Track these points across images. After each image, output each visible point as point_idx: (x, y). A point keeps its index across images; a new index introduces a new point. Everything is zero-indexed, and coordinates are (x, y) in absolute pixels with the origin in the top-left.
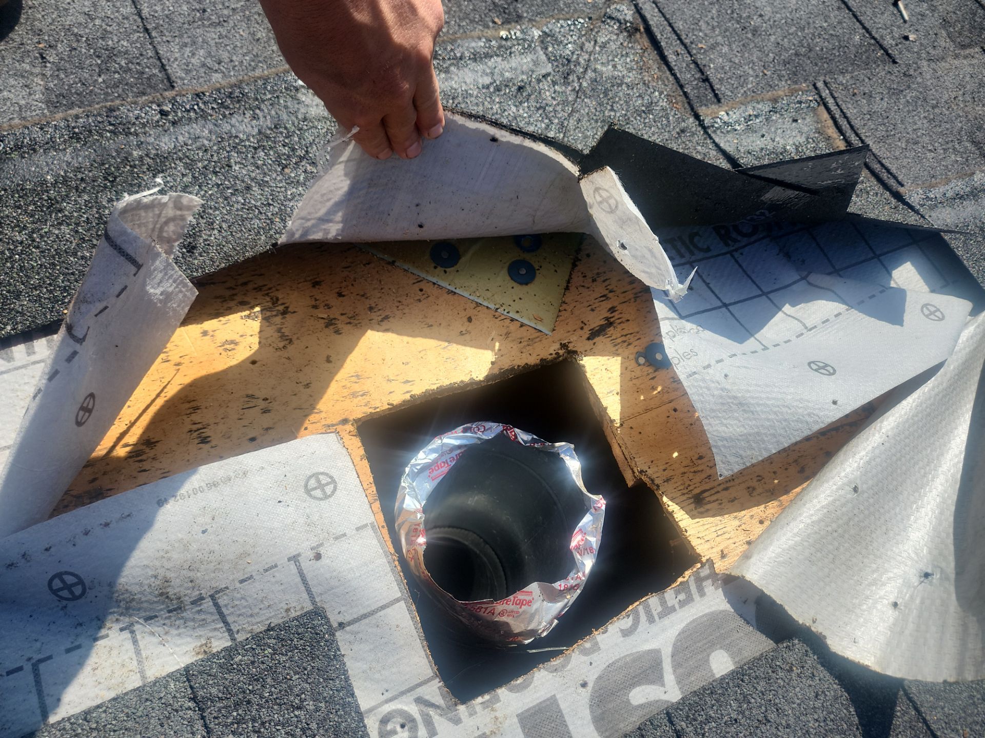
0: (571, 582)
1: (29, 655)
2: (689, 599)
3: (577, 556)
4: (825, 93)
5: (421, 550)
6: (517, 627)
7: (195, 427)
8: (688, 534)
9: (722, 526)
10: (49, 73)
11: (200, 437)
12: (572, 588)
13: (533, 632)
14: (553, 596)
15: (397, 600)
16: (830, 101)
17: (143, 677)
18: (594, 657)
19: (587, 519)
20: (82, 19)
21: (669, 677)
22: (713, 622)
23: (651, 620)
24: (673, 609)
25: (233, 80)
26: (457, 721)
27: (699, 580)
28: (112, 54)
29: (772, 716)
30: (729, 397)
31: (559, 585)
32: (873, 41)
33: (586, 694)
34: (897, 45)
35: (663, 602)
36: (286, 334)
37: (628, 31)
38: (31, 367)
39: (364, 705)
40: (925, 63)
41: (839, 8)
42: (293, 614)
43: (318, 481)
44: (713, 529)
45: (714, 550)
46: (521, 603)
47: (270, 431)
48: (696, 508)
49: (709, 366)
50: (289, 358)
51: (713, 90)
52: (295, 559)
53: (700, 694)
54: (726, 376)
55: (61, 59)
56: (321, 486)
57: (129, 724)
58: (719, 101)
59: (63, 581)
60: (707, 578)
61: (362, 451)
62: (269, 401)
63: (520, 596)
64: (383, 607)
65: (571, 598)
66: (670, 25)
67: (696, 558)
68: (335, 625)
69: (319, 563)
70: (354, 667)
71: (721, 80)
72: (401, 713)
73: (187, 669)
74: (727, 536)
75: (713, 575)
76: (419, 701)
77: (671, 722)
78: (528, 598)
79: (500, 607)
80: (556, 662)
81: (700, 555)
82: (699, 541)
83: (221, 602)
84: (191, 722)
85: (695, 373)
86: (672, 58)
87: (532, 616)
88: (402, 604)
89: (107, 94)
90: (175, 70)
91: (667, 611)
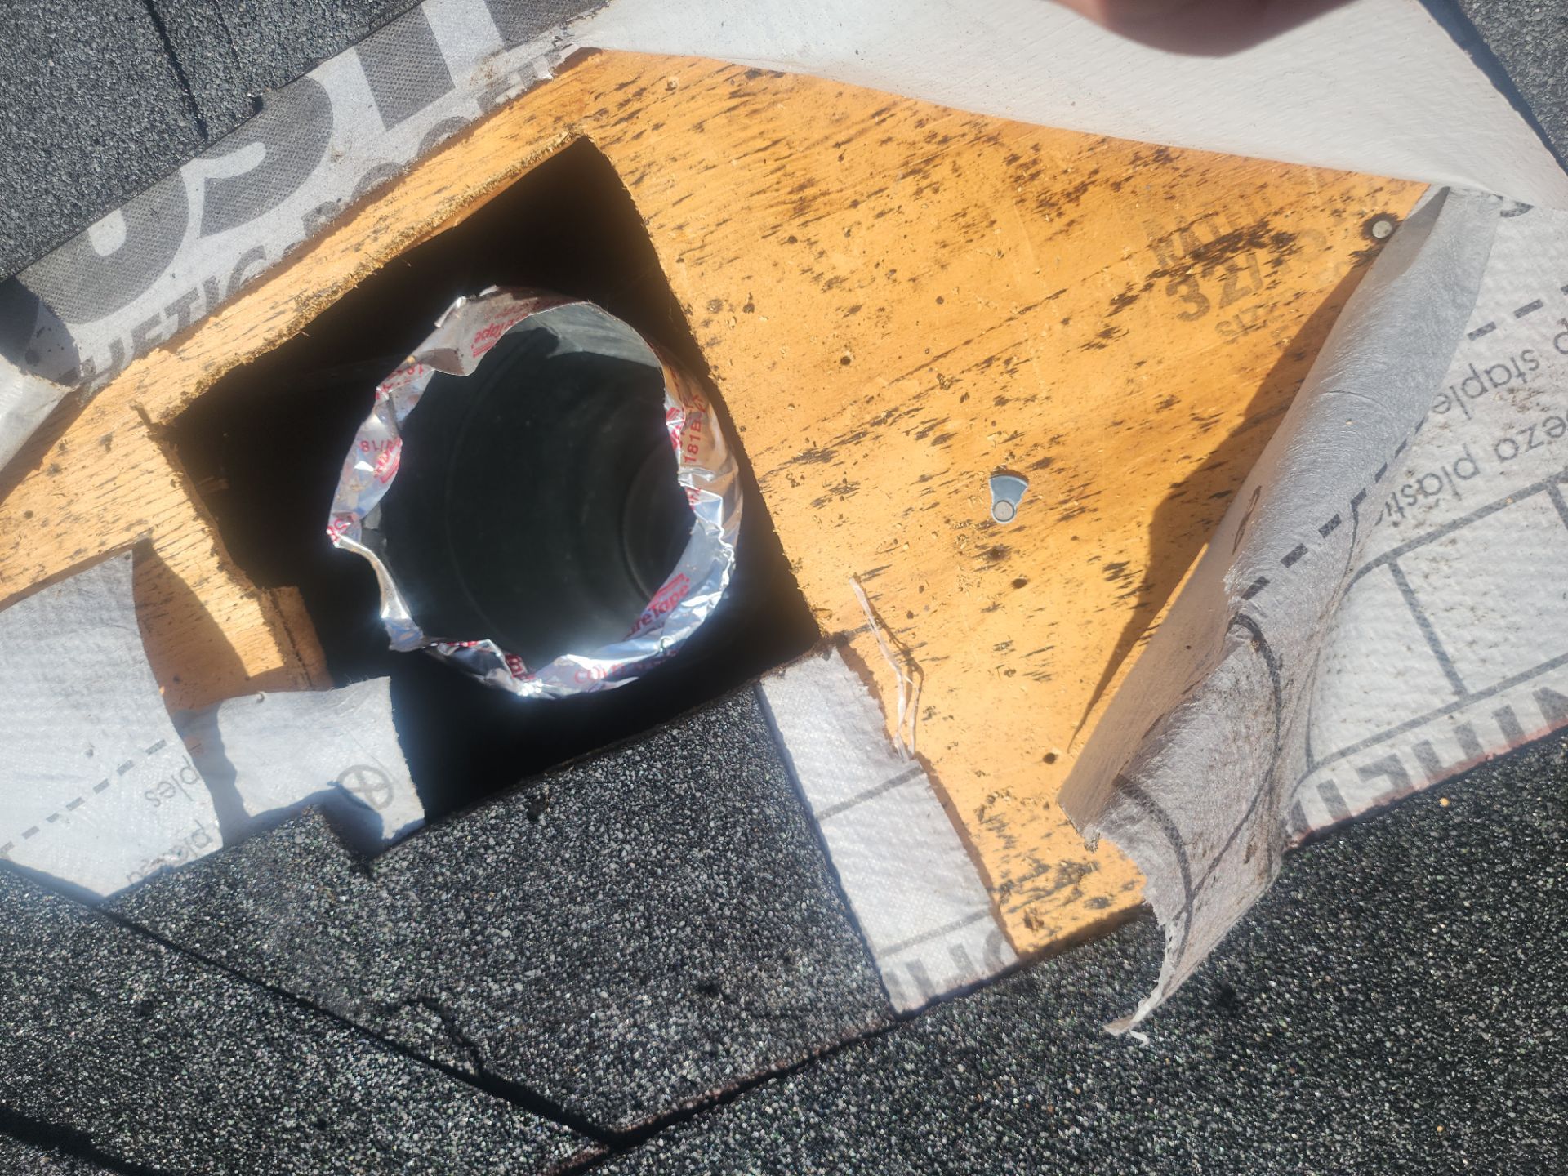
3: (391, 432)
8: (171, 477)
9: (103, 500)
11: (1127, 576)
19: (367, 502)
21: (195, 197)
30: (86, 705)
36: (994, 834)
38: (1493, 683)
44: (120, 492)
45: (123, 451)
47: (989, 603)
48: (151, 530)
49: (122, 770)
50: (980, 774)
54: (91, 754)
62: (1002, 670)
74: (97, 480)
77: (203, 126)
78: (480, 346)
81: (152, 438)
82: (150, 465)
85: (150, 752)
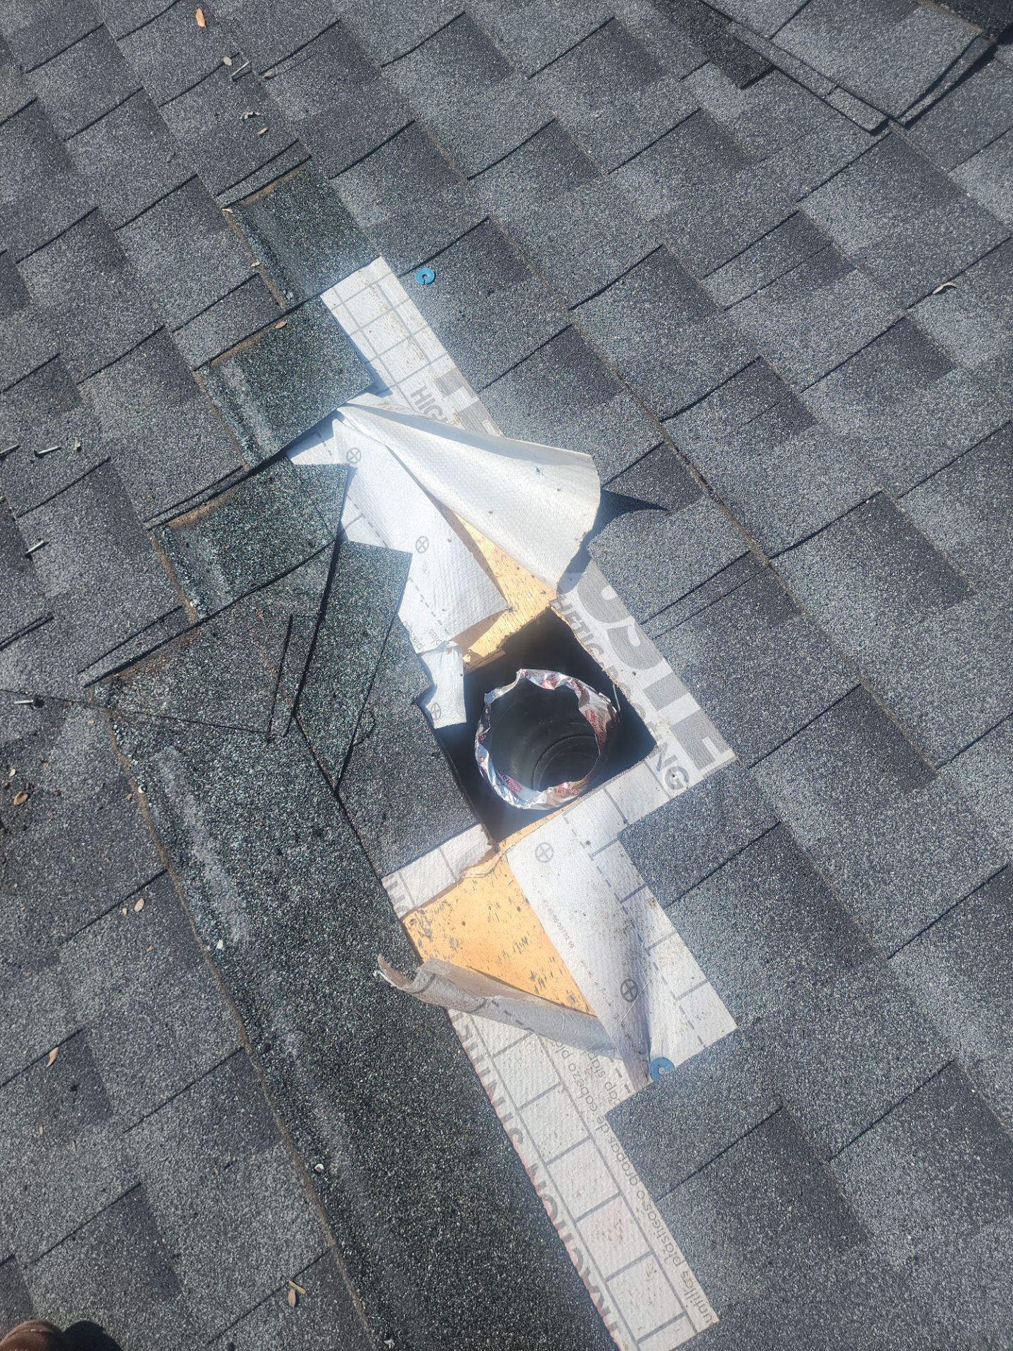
0: (575, 687)
1: (672, 1006)
2: (575, 614)
3: (559, 684)
4: (157, 521)
5: (572, 784)
6: (607, 718)
7: (517, 950)
8: (533, 615)
10: (243, 1155)
12: (579, 685)
13: (609, 707)
14: (585, 697)
15: (605, 790)
16: (163, 517)
17: (673, 933)
18: (618, 669)
19: (533, 680)
20: (184, 1146)
21: (622, 624)
22: (585, 597)
23: (591, 637)
24: (583, 623)
25: (226, 1002)
26: (666, 744)
27: (563, 609)
28: (216, 1107)
29: (633, 563)
30: (458, 607)
31: (578, 694)
32: (87, 478)
33: (639, 672)
34: (88, 457)
35: (580, 630)
37: (121, 687)
39: (666, 800)
40: (104, 435)
41: (54, 505)
42: (624, 852)
43: (541, 855)
44: (528, 599)
45: (542, 599)
46: (593, 717)
48: (516, 610)
51: (171, 612)
52: (592, 857)
53: (628, 606)
54: (443, 609)
55: (226, 1150)
56: (544, 853)
57: (698, 931)
58: (180, 607)
59: (627, 993)
60: (560, 604)
61: (515, 835)
63: (589, 718)
64: (611, 799)
65: (585, 686)
66: (110, 652)
67: (548, 610)
68: (626, 826)
69: (591, 841)
70: (648, 809)
71: (160, 607)
72: (667, 778)
73: (664, 908)
75: (558, 600)
76: (659, 769)
77: (646, 621)
78: (589, 713)
79: (598, 730)
80: (625, 692)
81: (546, 608)
82: (537, 608)
83: (624, 897)
84: (691, 898)
86: (144, 649)
87: (600, 709)
88: (607, 787)
89: (255, 1101)
90: (223, 1053)
91: (584, 627)
